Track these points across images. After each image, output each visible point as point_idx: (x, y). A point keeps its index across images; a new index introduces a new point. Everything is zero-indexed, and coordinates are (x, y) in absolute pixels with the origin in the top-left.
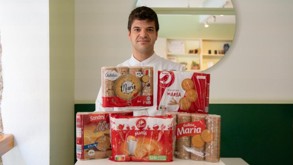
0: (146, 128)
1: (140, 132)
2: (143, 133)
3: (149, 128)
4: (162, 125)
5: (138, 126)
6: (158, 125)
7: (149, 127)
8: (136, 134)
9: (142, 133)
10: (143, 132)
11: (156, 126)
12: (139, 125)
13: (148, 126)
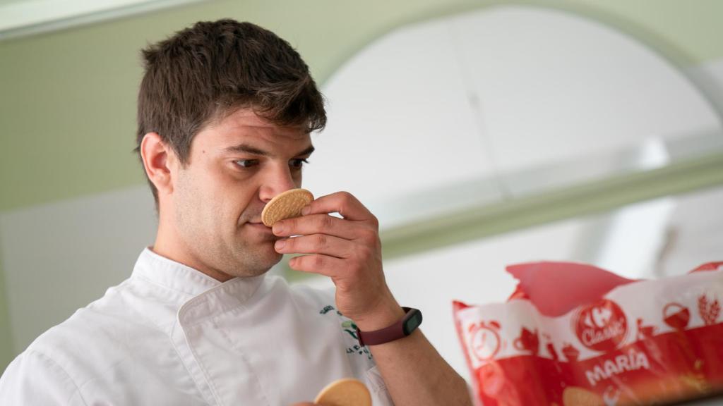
0: (632, 335)
1: (608, 363)
2: (629, 363)
3: (648, 331)
4: (702, 301)
5: (589, 339)
6: (685, 305)
7: (645, 324)
8: (592, 376)
9: (621, 364)
10: (624, 358)
11: (674, 310)
12: (591, 333)
13: (639, 322)
